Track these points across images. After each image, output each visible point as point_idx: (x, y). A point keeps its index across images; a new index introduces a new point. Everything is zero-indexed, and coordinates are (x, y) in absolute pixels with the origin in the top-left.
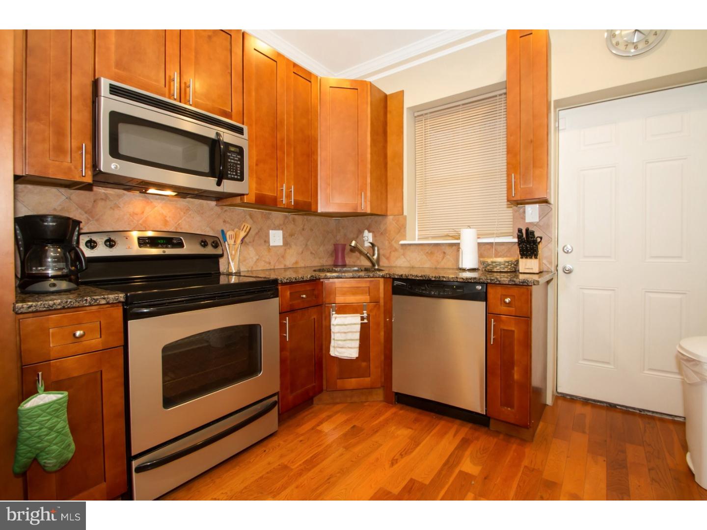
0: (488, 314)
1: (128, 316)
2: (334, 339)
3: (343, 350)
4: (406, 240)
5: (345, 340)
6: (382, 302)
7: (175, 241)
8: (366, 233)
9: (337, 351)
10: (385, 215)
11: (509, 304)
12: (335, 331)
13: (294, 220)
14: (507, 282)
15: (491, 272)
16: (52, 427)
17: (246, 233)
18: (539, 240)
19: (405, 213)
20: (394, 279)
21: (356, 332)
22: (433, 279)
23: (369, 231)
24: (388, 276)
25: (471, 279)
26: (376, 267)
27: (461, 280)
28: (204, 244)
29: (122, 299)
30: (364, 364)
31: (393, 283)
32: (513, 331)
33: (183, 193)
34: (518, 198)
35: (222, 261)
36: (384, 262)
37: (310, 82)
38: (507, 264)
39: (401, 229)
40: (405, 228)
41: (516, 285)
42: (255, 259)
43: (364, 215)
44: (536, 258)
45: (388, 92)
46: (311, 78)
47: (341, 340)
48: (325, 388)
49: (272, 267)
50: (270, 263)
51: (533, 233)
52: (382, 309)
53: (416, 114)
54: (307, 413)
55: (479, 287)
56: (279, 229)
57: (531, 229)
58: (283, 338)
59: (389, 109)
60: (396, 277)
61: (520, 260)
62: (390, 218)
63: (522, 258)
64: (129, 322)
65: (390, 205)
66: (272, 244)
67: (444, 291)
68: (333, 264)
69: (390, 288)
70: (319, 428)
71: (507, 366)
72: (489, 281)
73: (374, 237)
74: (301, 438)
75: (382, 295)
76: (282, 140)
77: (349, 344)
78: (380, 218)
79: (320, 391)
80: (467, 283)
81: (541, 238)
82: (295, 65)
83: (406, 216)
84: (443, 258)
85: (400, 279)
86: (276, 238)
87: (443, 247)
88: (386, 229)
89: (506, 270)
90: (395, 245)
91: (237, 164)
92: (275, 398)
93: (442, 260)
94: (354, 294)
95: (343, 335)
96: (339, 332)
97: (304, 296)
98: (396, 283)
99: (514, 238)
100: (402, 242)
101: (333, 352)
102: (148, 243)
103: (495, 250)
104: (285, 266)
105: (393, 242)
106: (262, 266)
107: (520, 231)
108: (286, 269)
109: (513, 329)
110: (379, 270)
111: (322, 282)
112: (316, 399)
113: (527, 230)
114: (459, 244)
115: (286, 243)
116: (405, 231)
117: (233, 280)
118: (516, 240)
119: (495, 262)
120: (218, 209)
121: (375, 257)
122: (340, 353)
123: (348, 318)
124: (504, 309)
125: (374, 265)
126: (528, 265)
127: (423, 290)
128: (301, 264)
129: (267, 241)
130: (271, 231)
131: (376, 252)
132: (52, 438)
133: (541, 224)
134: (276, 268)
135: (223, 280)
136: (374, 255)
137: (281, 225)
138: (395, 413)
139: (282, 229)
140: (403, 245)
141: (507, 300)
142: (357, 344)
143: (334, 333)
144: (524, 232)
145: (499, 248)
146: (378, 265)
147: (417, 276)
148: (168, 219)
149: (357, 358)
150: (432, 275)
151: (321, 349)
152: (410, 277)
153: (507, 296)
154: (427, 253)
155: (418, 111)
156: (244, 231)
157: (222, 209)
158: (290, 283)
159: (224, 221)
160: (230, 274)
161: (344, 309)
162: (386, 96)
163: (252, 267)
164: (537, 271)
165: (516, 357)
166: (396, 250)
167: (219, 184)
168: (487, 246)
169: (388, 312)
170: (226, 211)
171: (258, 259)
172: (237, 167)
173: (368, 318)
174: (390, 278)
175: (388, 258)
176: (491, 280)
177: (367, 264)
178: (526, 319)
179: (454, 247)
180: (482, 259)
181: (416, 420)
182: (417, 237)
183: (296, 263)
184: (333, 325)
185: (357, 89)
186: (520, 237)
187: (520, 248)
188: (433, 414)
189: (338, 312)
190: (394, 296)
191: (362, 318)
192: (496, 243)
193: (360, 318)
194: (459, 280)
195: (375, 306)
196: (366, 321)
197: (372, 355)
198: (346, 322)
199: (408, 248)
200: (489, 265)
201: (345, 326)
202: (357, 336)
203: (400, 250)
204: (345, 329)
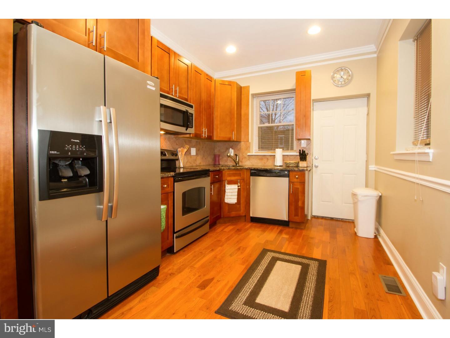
0: (290, 182)
2: (227, 195)
3: (230, 200)
5: (231, 196)
6: (245, 179)
7: (163, 153)
9: (228, 200)
10: (240, 142)
11: (297, 178)
13: (199, 143)
14: (297, 170)
15: (289, 167)
17: (187, 150)
18: (307, 154)
19: (250, 141)
21: (236, 192)
22: (268, 169)
23: (232, 149)
26: (238, 165)
27: (280, 170)
28: (172, 154)
30: (238, 206)
31: (251, 171)
32: (298, 188)
33: (168, 132)
34: (300, 138)
35: (177, 162)
36: (240, 164)
38: (295, 163)
39: (248, 148)
40: (250, 147)
41: (300, 171)
43: (234, 141)
44: (306, 161)
45: (242, 85)
46: (212, 80)
48: (222, 217)
49: (192, 165)
50: (191, 163)
51: (305, 151)
52: (245, 183)
55: (286, 172)
56: (194, 148)
57: (304, 150)
58: (211, 194)
59: (242, 93)
60: (253, 169)
61: (300, 162)
62: (242, 143)
63: (300, 161)
64: (175, 183)
65: (242, 137)
66: (192, 154)
67: (273, 174)
69: (249, 174)
70: (224, 230)
71: (297, 201)
72: (290, 170)
73: (235, 151)
74: (219, 233)
75: (245, 177)
76: (203, 108)
77: (233, 197)
78: (238, 143)
79: (219, 217)
80: (282, 170)
81: (308, 154)
82: (207, 75)
84: (267, 161)
86: (193, 151)
87: (267, 157)
88: (240, 148)
89: (294, 166)
91: (191, 121)
92: (208, 218)
94: (234, 176)
95: (231, 193)
97: (217, 177)
98: (252, 171)
100: (249, 154)
101: (226, 201)
104: (196, 164)
105: (244, 154)
106: (188, 164)
107: (300, 150)
108: (196, 166)
111: (223, 171)
113: (303, 150)
114: (275, 155)
115: (197, 154)
116: (250, 149)
117: (182, 171)
118: (298, 154)
119: (290, 163)
120: (174, 139)
121: (237, 160)
123: (233, 186)
124: (295, 180)
125: (236, 164)
126: (302, 164)
127: (264, 174)
128: (202, 164)
129: (190, 153)
130: (192, 149)
131: (238, 158)
133: (307, 148)
134: (193, 165)
135: (177, 171)
136: (236, 160)
137: (195, 145)
139: (196, 147)
140: (248, 155)
141: (297, 177)
142: (236, 197)
143: (227, 192)
144: (301, 151)
145: (291, 157)
147: (261, 168)
149: (236, 203)
151: (221, 199)
152: (258, 169)
153: (296, 175)
154: (260, 159)
155: (255, 95)
158: (213, 171)
159: (177, 144)
160: (180, 168)
161: (230, 183)
162: (241, 87)
164: (306, 166)
165: (300, 197)
166: (245, 158)
167: (186, 130)
168: (286, 156)
170: (177, 139)
171: (187, 161)
172: (191, 123)
173: (240, 186)
174: (249, 169)
175: (242, 161)
178: (303, 183)
179: (272, 157)
180: (285, 162)
182: (254, 152)
183: (200, 163)
184: (227, 189)
185: (231, 85)
186: (300, 153)
187: (300, 157)
188: (266, 224)
189: (228, 184)
190: (251, 177)
191: (238, 186)
192: (290, 155)
193: (237, 186)
195: (243, 181)
196: (239, 187)
197: (241, 202)
198: (232, 188)
199: (251, 156)
200: (288, 164)
201: (231, 190)
202: (236, 194)
203: (247, 157)
204: (231, 191)
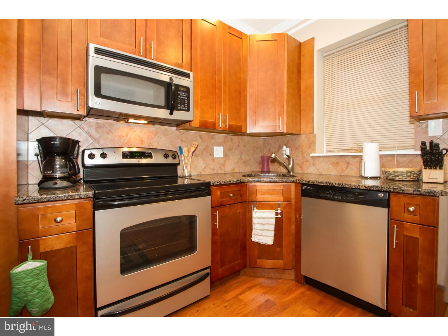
0: (391, 221)
1: (96, 207)
2: (254, 228)
3: (261, 237)
4: (315, 153)
5: (262, 230)
6: (293, 201)
7: (147, 154)
8: (285, 148)
9: (257, 238)
10: (298, 134)
11: (413, 213)
12: (255, 223)
13: (231, 139)
14: (411, 192)
15: (393, 180)
16: (33, 286)
17: (195, 148)
18: (444, 151)
19: (315, 132)
20: (303, 184)
21: (272, 224)
22: (337, 185)
23: (287, 147)
24: (298, 182)
25: (373, 187)
26: (291, 174)
27: (363, 188)
28: (166, 156)
29: (91, 196)
30: (278, 249)
31: (302, 187)
32: (418, 239)
33: (152, 121)
34: (422, 113)
35: (179, 168)
36: (298, 170)
37: (242, 39)
38: (409, 174)
39: (312, 144)
40: (315, 143)
42: (203, 167)
43: (282, 134)
44: (441, 169)
45: (302, 41)
46: (242, 36)
47: (260, 230)
48: (248, 264)
49: (215, 172)
50: (214, 170)
51: (437, 145)
52: (293, 207)
53: (325, 55)
54: (234, 282)
55: (381, 195)
56: (221, 146)
57: (435, 142)
58: (214, 226)
60: (305, 183)
61: (424, 170)
62: (303, 136)
63: (425, 168)
64: (96, 211)
65: (303, 126)
66: (215, 156)
67: (347, 196)
68: (260, 170)
69: (300, 191)
70: (240, 297)
72: (392, 190)
73: (291, 151)
75: (293, 196)
76: (220, 81)
77: (265, 233)
78: (295, 136)
79: (245, 266)
80: (369, 190)
81: (447, 150)
82: (230, 28)
83: (316, 134)
84: (347, 167)
85: (308, 184)
86: (218, 152)
87: (347, 159)
88: (299, 145)
89: (408, 179)
90: (307, 157)
91: (185, 99)
92: (208, 271)
93: (346, 169)
94: (271, 194)
95: (262, 226)
96: (258, 224)
97: (231, 195)
98: (304, 187)
99: (416, 150)
100: (312, 155)
101: (254, 238)
102: (128, 156)
103: (397, 161)
104: (225, 171)
105: (305, 154)
106: (208, 171)
107: (423, 143)
108: (225, 174)
109: (418, 236)
110: (293, 176)
111: (246, 185)
112: (242, 272)
113: (431, 143)
114: (362, 155)
115: (226, 155)
116: (315, 146)
117: (186, 181)
118: (420, 152)
119: (397, 172)
120: (177, 132)
121: (291, 166)
122: (259, 239)
123: (266, 213)
124: (407, 216)
125: (289, 172)
126: (431, 176)
127: (327, 194)
128: (237, 170)
129: (212, 154)
130: (215, 147)
131: (291, 162)
132: (35, 294)
133: (445, 138)
134: (218, 173)
135: (180, 181)
136: (289, 165)
137: (222, 143)
138: (303, 293)
139: (223, 146)
140: (313, 157)
141: (411, 209)
142: (272, 234)
143: (254, 224)
144: (428, 144)
145: (401, 159)
146: (293, 172)
147: (322, 182)
148: (144, 139)
149: (272, 244)
150: (336, 182)
151: (245, 235)
152: (316, 183)
153: (411, 205)
154: (333, 163)
155: (326, 52)
156: (193, 147)
157: (180, 132)
158: (220, 185)
159: (182, 141)
160: (184, 177)
161: (263, 206)
162: (300, 44)
163: (201, 172)
164: (442, 181)
165: (419, 263)
166: (307, 161)
167: (171, 114)
168: (390, 158)
169: (298, 210)
170: (183, 133)
171: (205, 167)
172: (185, 102)
173: (281, 214)
174: (299, 183)
175: (301, 167)
176: (394, 189)
177: (284, 171)
178: (432, 228)
179: (357, 159)
180: (383, 169)
181: (321, 303)
182: (325, 151)
183: (233, 169)
184: (254, 217)
185: (277, 40)
186: (423, 150)
187: (423, 160)
188: (336, 298)
189: (258, 208)
190: (303, 198)
191: (277, 214)
192: (398, 155)
193: (275, 214)
194: (361, 188)
195: (287, 205)
196: (279, 216)
197: (285, 243)
198: (264, 217)
199: (318, 159)
200: (390, 174)
201: (263, 219)
202: (273, 227)
203: (311, 160)
204: (262, 221)
